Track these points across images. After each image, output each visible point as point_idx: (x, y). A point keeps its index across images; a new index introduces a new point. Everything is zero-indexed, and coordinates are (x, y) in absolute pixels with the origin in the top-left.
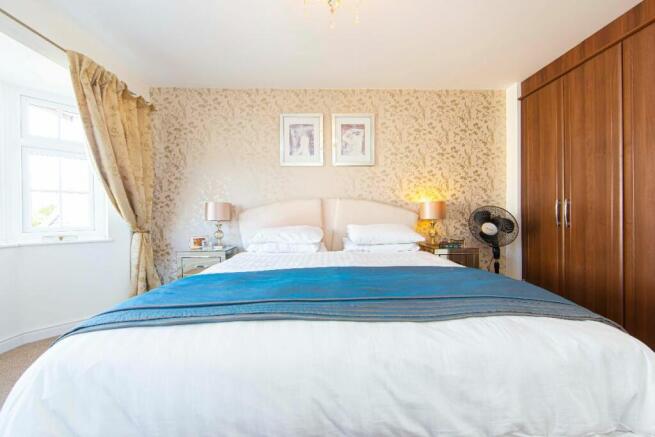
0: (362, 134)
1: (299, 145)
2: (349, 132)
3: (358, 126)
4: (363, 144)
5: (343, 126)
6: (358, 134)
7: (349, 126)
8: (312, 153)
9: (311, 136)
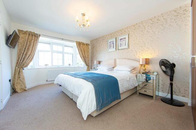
0: (125, 40)
1: (111, 46)
2: (122, 40)
3: (124, 38)
4: (125, 43)
5: (120, 39)
6: (124, 40)
7: (122, 39)
8: (113, 48)
9: (113, 44)
